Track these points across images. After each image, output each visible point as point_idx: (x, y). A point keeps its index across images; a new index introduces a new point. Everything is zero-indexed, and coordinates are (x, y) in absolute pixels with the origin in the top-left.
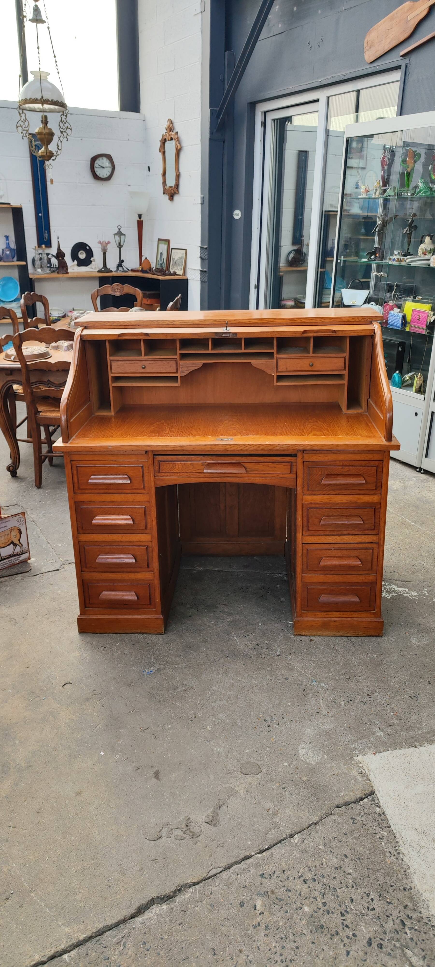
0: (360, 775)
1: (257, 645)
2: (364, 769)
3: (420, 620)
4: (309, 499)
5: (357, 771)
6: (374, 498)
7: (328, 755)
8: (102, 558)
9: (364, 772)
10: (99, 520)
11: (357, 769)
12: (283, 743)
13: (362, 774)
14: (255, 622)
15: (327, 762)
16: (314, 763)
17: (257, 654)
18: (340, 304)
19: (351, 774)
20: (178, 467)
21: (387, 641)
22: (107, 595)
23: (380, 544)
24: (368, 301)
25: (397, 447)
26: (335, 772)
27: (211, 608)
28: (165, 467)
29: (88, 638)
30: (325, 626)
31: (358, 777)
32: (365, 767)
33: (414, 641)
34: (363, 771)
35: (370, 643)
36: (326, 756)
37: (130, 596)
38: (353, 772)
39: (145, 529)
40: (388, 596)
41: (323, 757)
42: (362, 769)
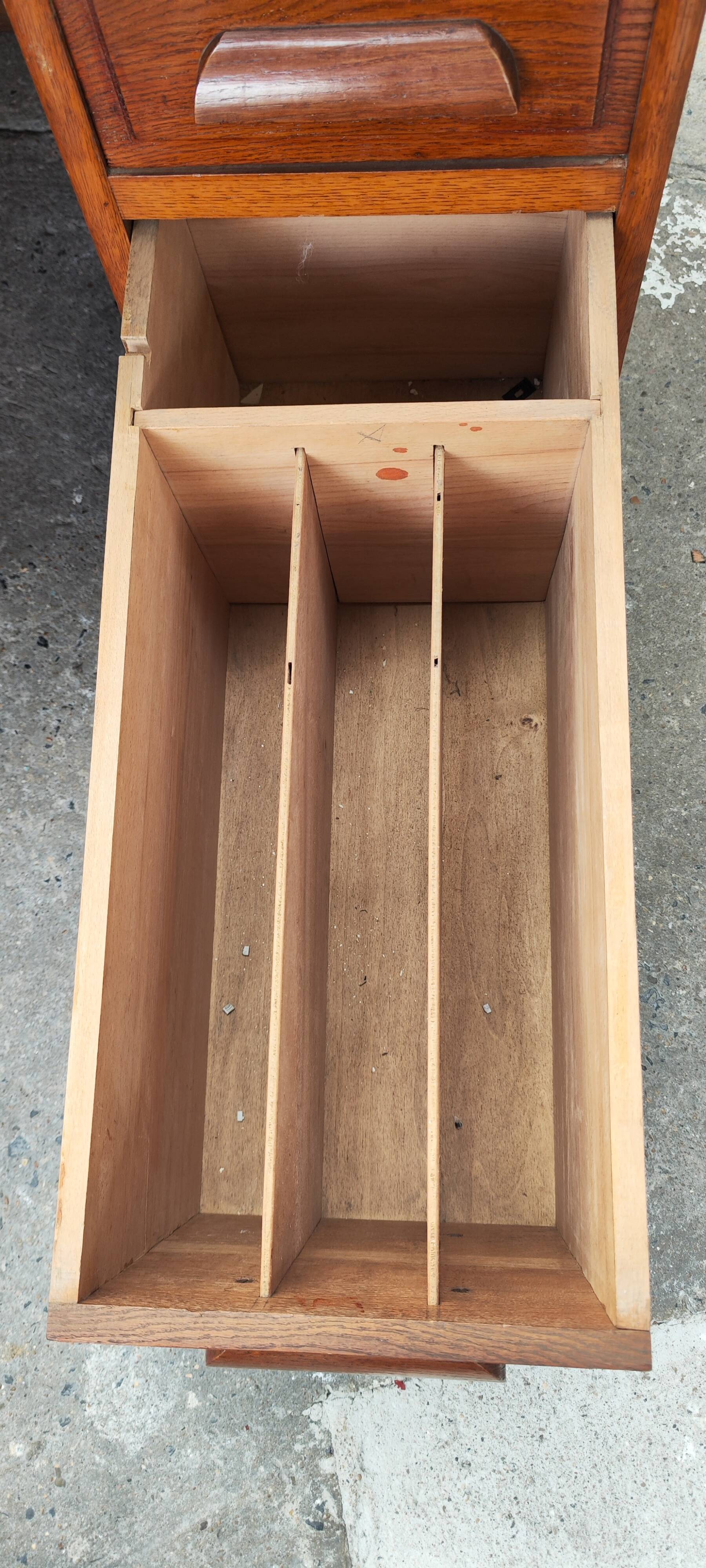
0: (312, 1531)
1: (43, 643)
2: (336, 1495)
5: (304, 1510)
7: (203, 1396)
9: (333, 1512)
11: (308, 1491)
12: (32, 1308)
13: (319, 1527)
14: (58, 482)
15: (192, 1443)
16: (133, 1444)
17: (32, 709)
19: (276, 1527)
26: (209, 1510)
31: (303, 1544)
32: (343, 1476)
34: (331, 1507)
36: (193, 1401)
38: (289, 1507)
40: (666, 289)
41: (181, 1407)
42: (326, 1495)
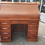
3: (41, 39)
4: (30, 26)
6: (37, 26)
8: (3, 33)
10: (3, 29)
18: (30, 2)
20: (14, 22)
21: (38, 42)
22: (4, 38)
23: (38, 31)
24: (33, 2)
25: (40, 20)
27: (17, 38)
28: (12, 22)
29: (2, 43)
30: (31, 41)
33: (41, 42)
35: (36, 42)
37: (7, 38)
39: (9, 30)
